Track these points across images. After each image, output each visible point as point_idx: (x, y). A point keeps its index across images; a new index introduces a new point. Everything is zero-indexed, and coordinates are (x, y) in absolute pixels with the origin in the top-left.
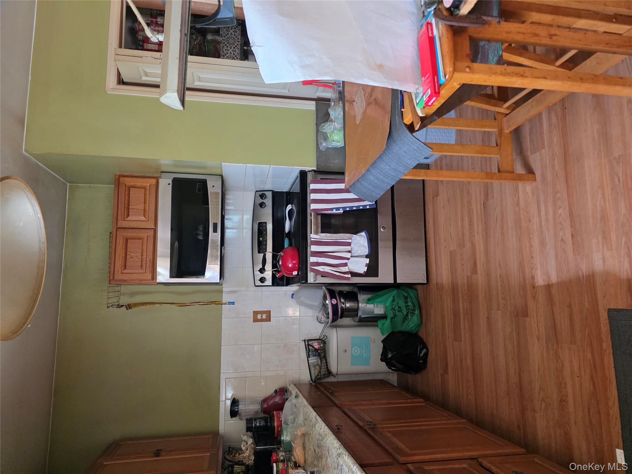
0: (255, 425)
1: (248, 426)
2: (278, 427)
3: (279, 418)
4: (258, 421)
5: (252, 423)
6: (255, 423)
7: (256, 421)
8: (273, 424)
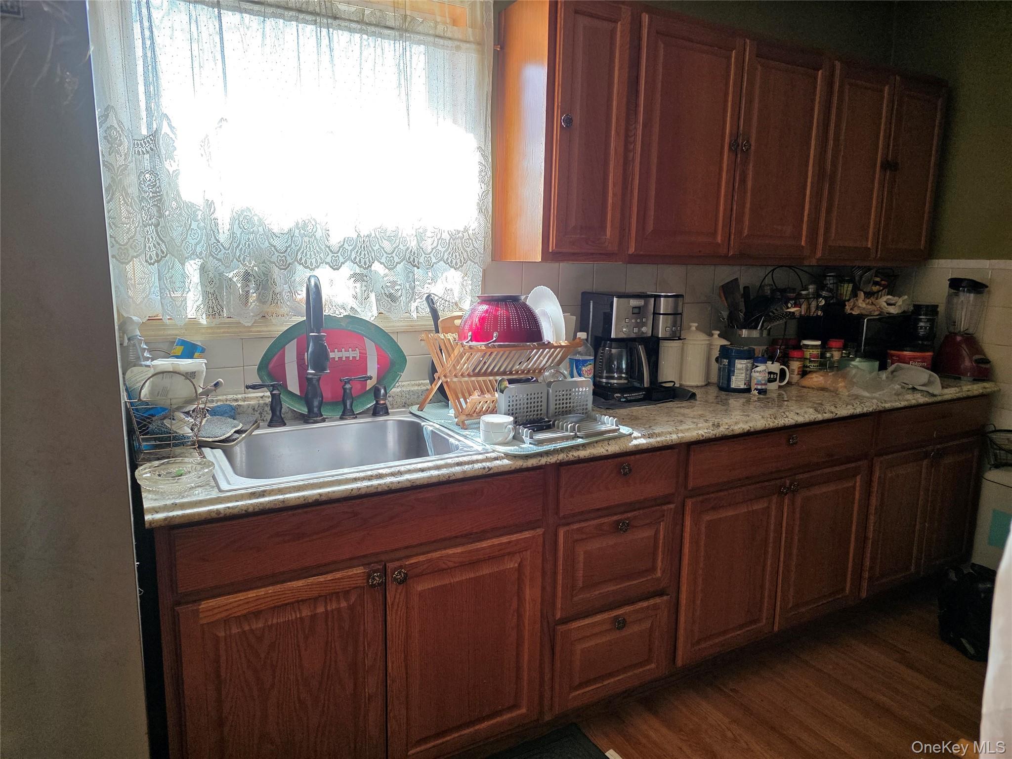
0: (920, 320)
1: (921, 308)
2: (898, 356)
3: (913, 359)
4: (928, 325)
5: (926, 315)
6: (923, 320)
7: (927, 322)
8: (908, 349)
